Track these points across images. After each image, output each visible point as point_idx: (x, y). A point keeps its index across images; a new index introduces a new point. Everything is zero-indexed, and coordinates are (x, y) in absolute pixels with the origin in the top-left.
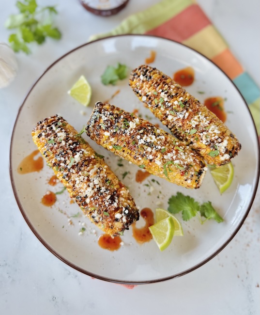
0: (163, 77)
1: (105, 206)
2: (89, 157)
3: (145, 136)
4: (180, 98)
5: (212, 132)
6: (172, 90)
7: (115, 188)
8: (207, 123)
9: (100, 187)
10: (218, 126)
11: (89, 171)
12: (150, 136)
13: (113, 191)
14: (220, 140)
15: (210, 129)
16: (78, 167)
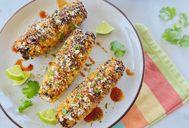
0: (117, 80)
1: (30, 36)
2: (60, 28)
3: (70, 59)
4: (103, 90)
5: (78, 110)
6: (108, 85)
7: (40, 43)
8: (85, 107)
9: (41, 34)
10: (82, 114)
11: (50, 27)
12: (70, 63)
13: (38, 41)
14: (73, 115)
15: (81, 109)
16: (53, 21)
